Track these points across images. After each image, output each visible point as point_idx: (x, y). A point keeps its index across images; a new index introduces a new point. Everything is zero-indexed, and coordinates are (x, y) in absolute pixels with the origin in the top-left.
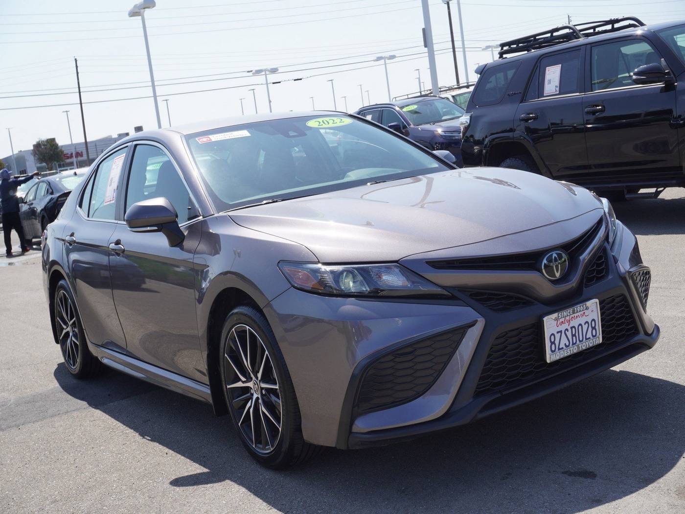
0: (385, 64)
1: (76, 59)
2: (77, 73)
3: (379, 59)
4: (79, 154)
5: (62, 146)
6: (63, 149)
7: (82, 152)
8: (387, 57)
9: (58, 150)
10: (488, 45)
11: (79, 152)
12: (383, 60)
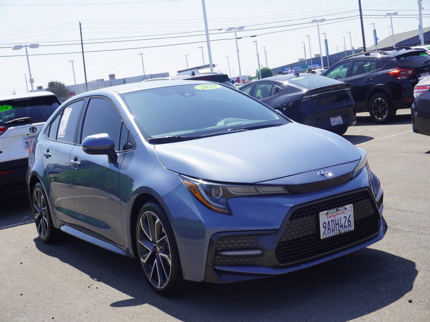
0: (318, 25)
1: (80, 23)
2: (81, 33)
3: (314, 21)
4: (73, 93)
5: (67, 86)
6: (68, 89)
7: (74, 92)
8: (319, 20)
9: (64, 89)
10: (389, 13)
11: (72, 91)
12: (316, 23)
